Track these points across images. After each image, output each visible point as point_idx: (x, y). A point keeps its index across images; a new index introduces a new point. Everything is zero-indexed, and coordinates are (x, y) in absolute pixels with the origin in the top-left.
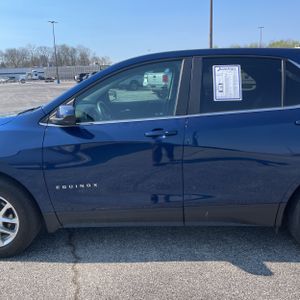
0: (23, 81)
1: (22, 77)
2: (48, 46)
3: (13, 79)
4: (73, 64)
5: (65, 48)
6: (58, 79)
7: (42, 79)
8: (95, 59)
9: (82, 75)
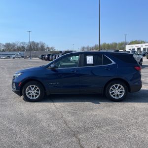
0: (14, 58)
1: (13, 56)
2: (25, 42)
3: (9, 57)
4: (37, 50)
5: (33, 43)
6: (30, 57)
7: (23, 57)
8: (48, 48)
9: (43, 56)
